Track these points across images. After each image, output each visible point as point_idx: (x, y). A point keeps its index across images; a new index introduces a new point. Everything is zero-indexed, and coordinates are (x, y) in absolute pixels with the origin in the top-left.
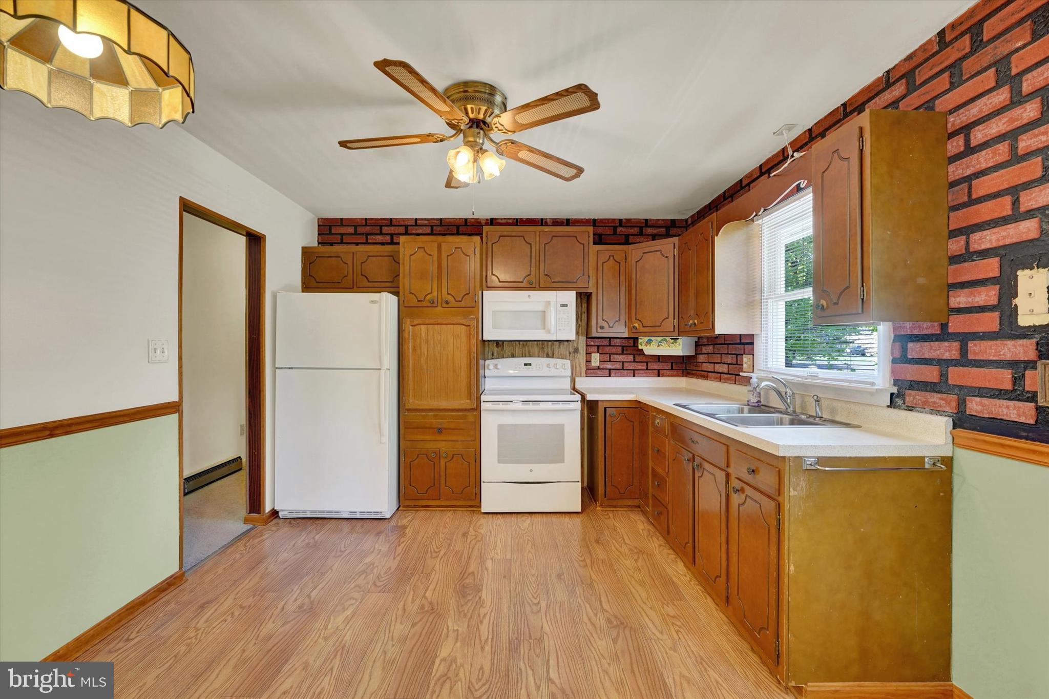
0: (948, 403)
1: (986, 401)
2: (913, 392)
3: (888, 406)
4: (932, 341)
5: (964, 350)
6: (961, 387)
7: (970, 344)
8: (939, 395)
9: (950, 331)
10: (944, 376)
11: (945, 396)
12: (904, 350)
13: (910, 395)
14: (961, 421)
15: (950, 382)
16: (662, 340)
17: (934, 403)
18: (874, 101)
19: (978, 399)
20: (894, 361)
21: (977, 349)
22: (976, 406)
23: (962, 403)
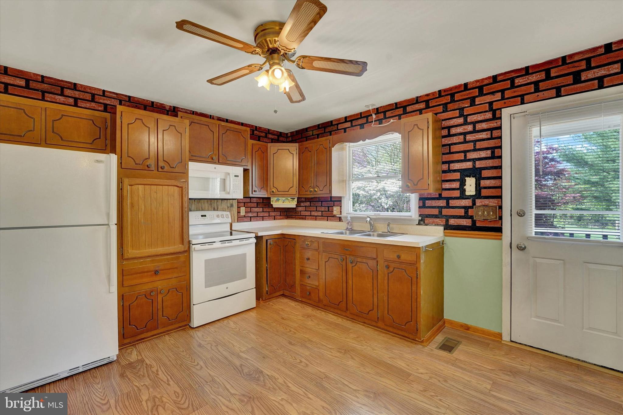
0: (442, 221)
1: (456, 220)
2: (428, 219)
3: (417, 225)
4: (435, 200)
5: (448, 203)
6: (446, 216)
7: (450, 201)
8: (439, 219)
9: (442, 196)
10: (440, 212)
11: (441, 219)
12: (424, 204)
13: (427, 220)
14: (447, 227)
15: (443, 214)
16: (286, 199)
17: (437, 222)
18: (411, 106)
19: (453, 219)
20: (420, 207)
21: (453, 203)
22: (452, 222)
23: (447, 221)
